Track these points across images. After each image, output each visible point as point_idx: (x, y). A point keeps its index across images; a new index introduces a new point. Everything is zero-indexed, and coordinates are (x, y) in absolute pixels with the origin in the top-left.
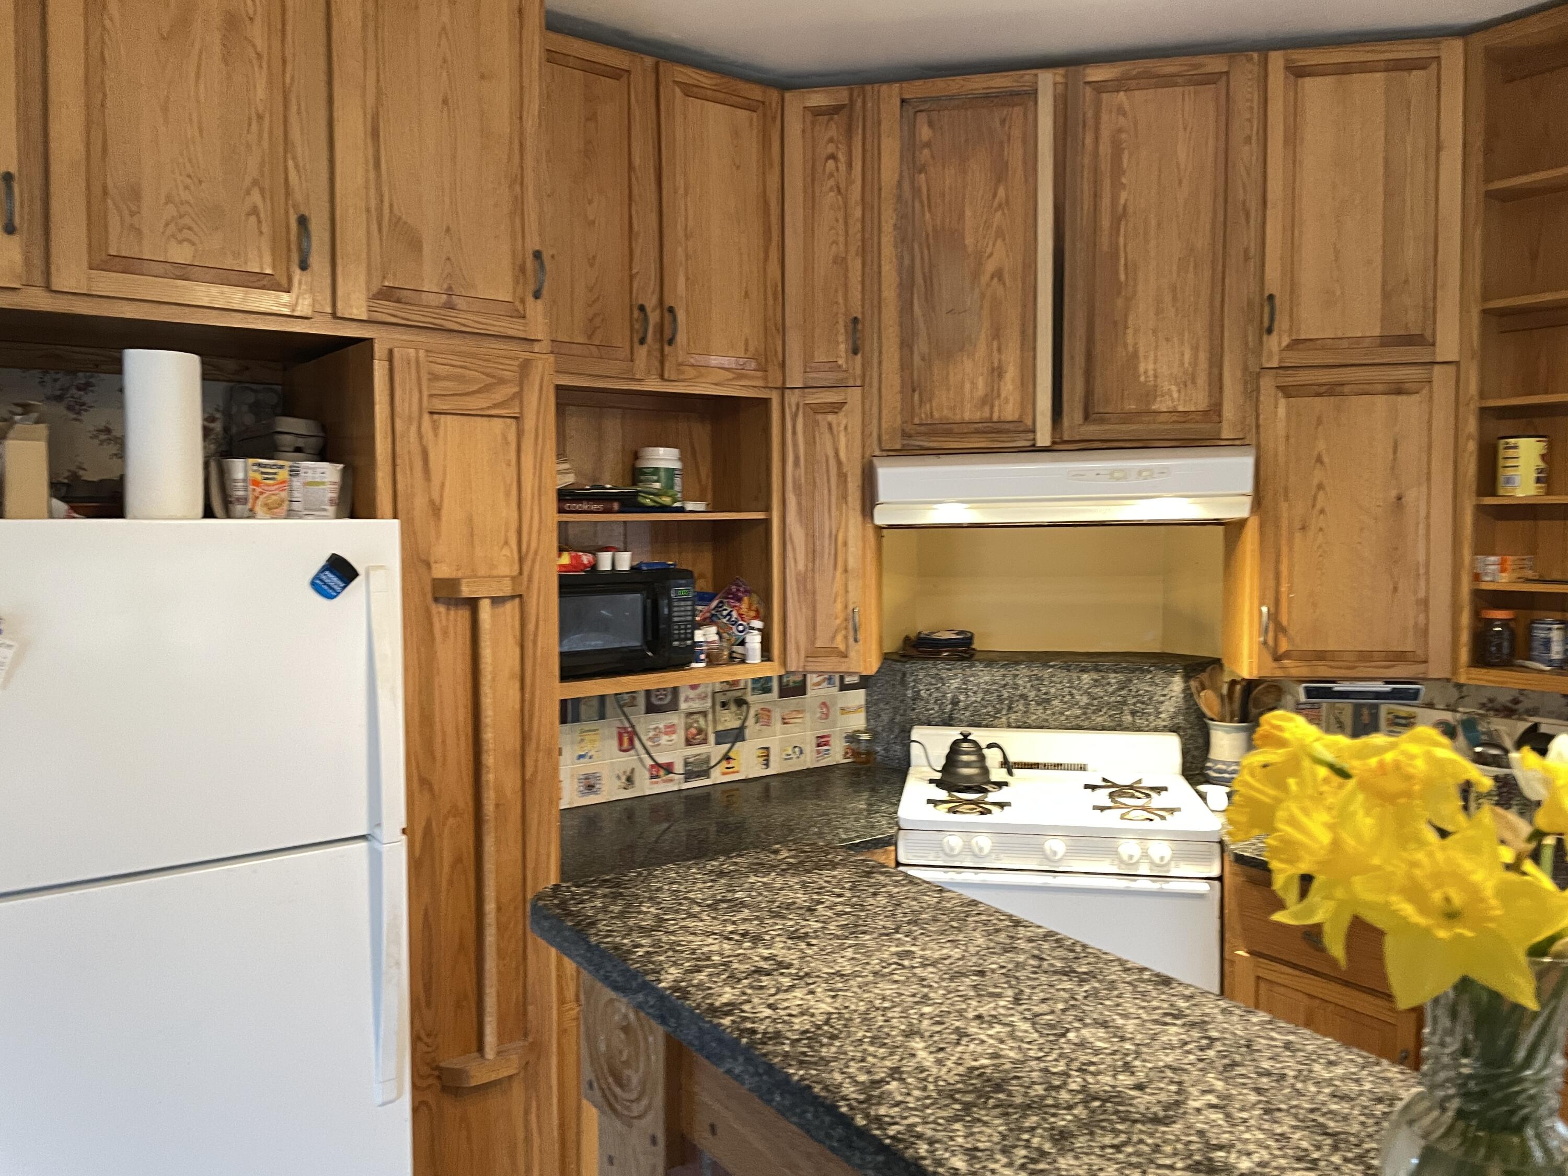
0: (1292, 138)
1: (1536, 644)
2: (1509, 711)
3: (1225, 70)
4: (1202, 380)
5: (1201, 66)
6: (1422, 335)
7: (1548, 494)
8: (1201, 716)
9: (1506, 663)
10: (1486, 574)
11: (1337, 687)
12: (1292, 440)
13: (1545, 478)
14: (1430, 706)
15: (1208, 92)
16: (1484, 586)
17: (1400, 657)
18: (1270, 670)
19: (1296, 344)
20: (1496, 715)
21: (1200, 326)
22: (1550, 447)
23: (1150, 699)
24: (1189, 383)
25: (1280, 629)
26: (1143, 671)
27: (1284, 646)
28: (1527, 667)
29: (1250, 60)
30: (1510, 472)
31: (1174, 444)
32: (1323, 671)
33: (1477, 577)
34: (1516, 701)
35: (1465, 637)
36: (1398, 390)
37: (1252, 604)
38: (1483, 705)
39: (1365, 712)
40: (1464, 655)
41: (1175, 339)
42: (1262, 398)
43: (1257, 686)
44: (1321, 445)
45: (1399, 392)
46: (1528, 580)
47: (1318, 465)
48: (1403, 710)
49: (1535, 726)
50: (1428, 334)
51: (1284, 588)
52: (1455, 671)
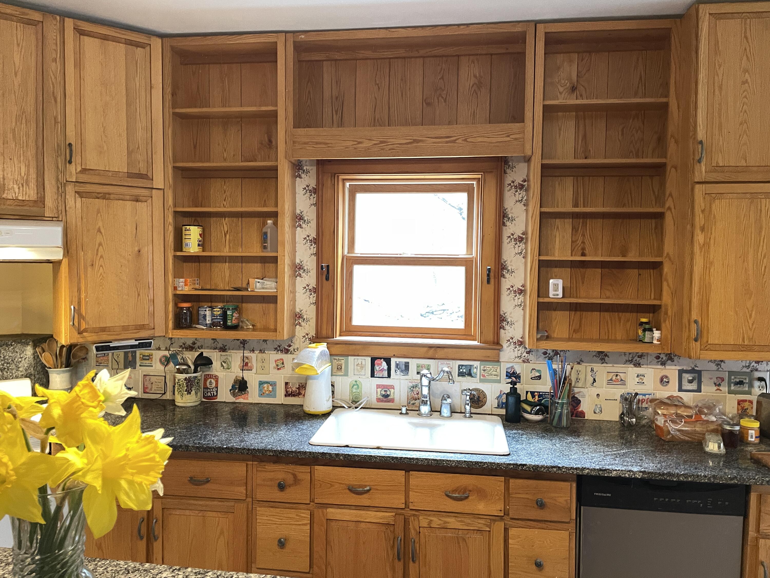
0: (79, 65)
1: (201, 317)
2: (191, 348)
3: (41, 20)
4: (33, 185)
5: (27, 14)
6: (147, 175)
7: (203, 251)
8: (44, 366)
9: (189, 327)
10: (179, 287)
11: (112, 345)
12: (85, 220)
13: (202, 244)
14: (159, 349)
15: (30, 30)
16: (178, 292)
17: (142, 327)
18: (77, 339)
19: (84, 171)
20: (186, 350)
21: (31, 153)
22: (204, 230)
23: (12, 360)
24: (24, 184)
25: (81, 316)
26: (7, 345)
27: (83, 326)
28: (196, 328)
29: (56, 19)
30: (187, 241)
31: (17, 217)
32: (105, 337)
33: (175, 288)
34: (194, 343)
35: (171, 316)
36: (137, 200)
37: (65, 305)
38: (181, 346)
39: (130, 355)
40: (171, 325)
41: (15, 159)
42: (67, 197)
43: (74, 348)
44: (100, 224)
45: (137, 201)
46: (196, 289)
47: (99, 233)
48: (146, 352)
49: (202, 353)
50: (150, 174)
51: (83, 296)
52: (167, 332)
